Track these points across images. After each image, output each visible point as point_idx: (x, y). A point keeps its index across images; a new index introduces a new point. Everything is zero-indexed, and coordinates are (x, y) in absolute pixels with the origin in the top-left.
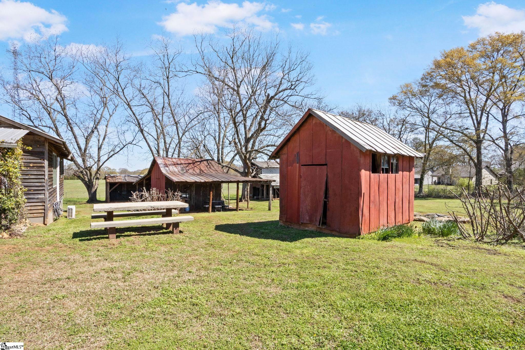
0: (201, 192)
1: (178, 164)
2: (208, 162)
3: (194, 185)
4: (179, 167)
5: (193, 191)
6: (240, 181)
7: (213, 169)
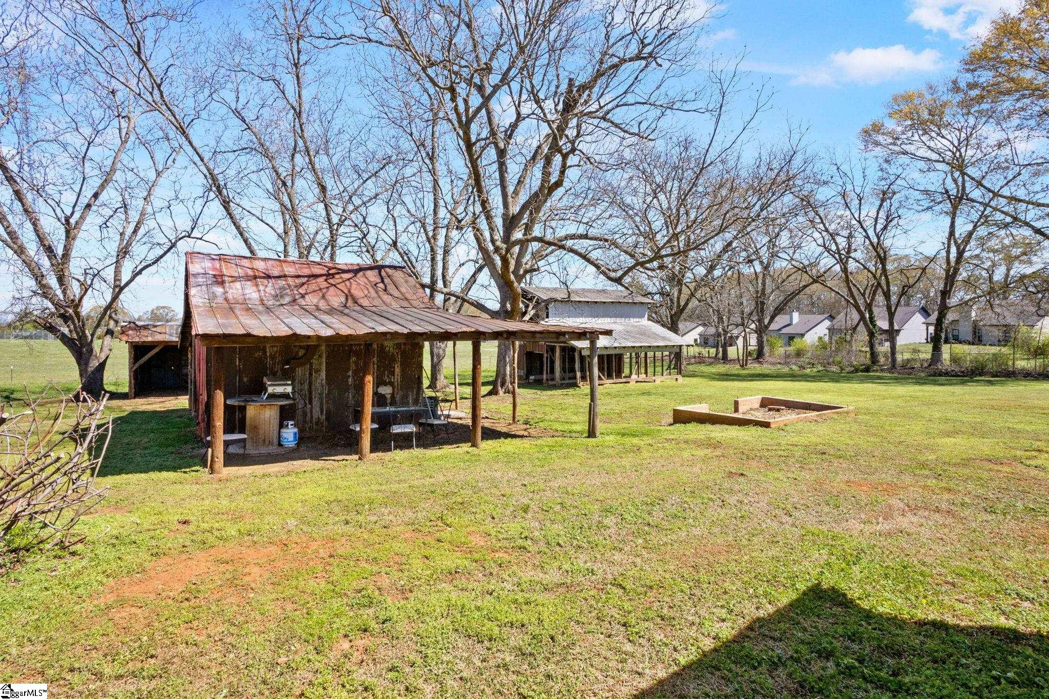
0: (350, 373)
1: (268, 277)
2: (383, 273)
3: (323, 348)
4: (270, 288)
5: (318, 371)
6: (483, 333)
7: (396, 293)
